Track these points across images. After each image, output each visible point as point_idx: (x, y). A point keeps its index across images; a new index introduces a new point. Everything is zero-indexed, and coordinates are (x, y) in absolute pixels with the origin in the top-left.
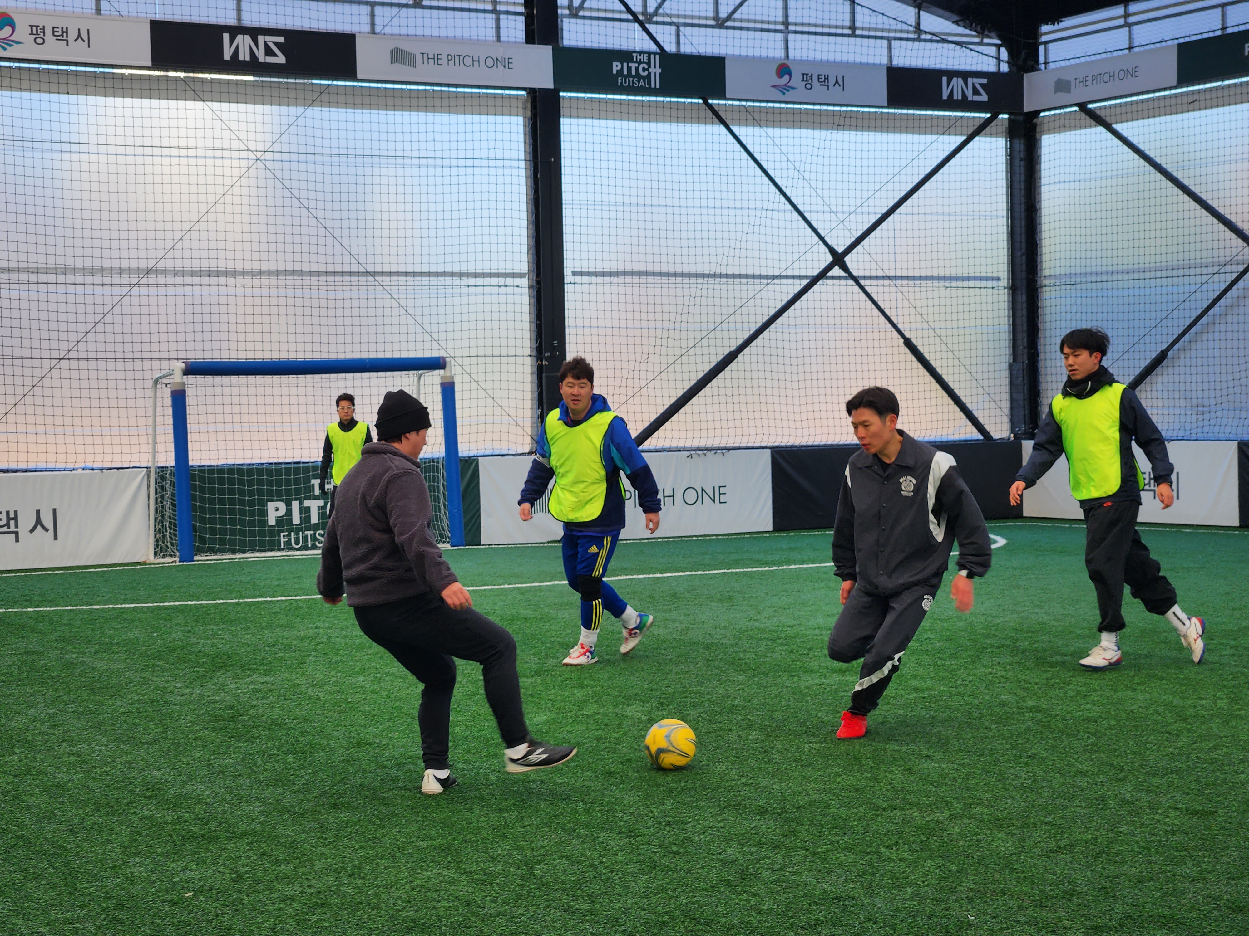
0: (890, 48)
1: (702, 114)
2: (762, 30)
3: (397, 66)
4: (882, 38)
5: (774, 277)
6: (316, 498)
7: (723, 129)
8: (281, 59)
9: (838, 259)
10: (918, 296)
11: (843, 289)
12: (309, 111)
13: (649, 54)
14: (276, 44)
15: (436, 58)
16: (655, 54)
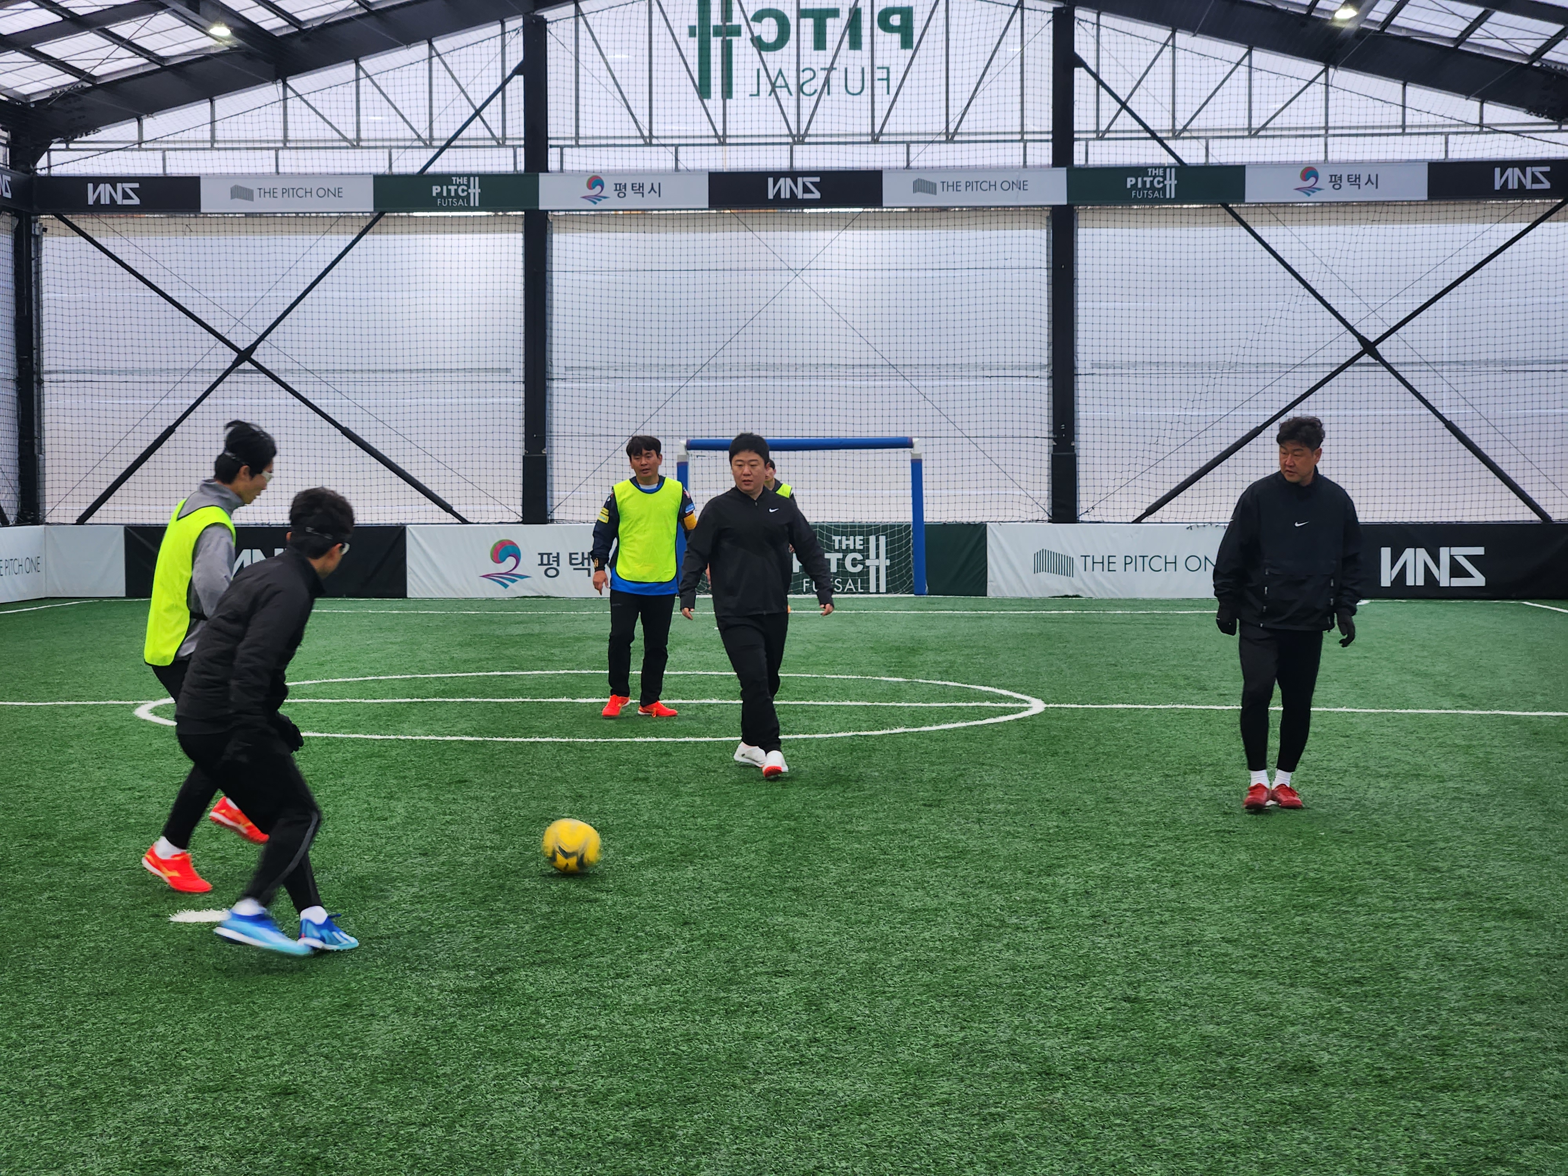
0: (1447, 143)
1: (1221, 219)
2: (1297, 136)
3: (919, 194)
4: (1441, 133)
5: (1295, 366)
6: (836, 551)
7: (1244, 231)
8: (817, 195)
9: (1369, 347)
10: (1461, 380)
11: (1372, 375)
12: (842, 236)
13: (1165, 168)
14: (812, 183)
15: (956, 186)
16: (1171, 167)
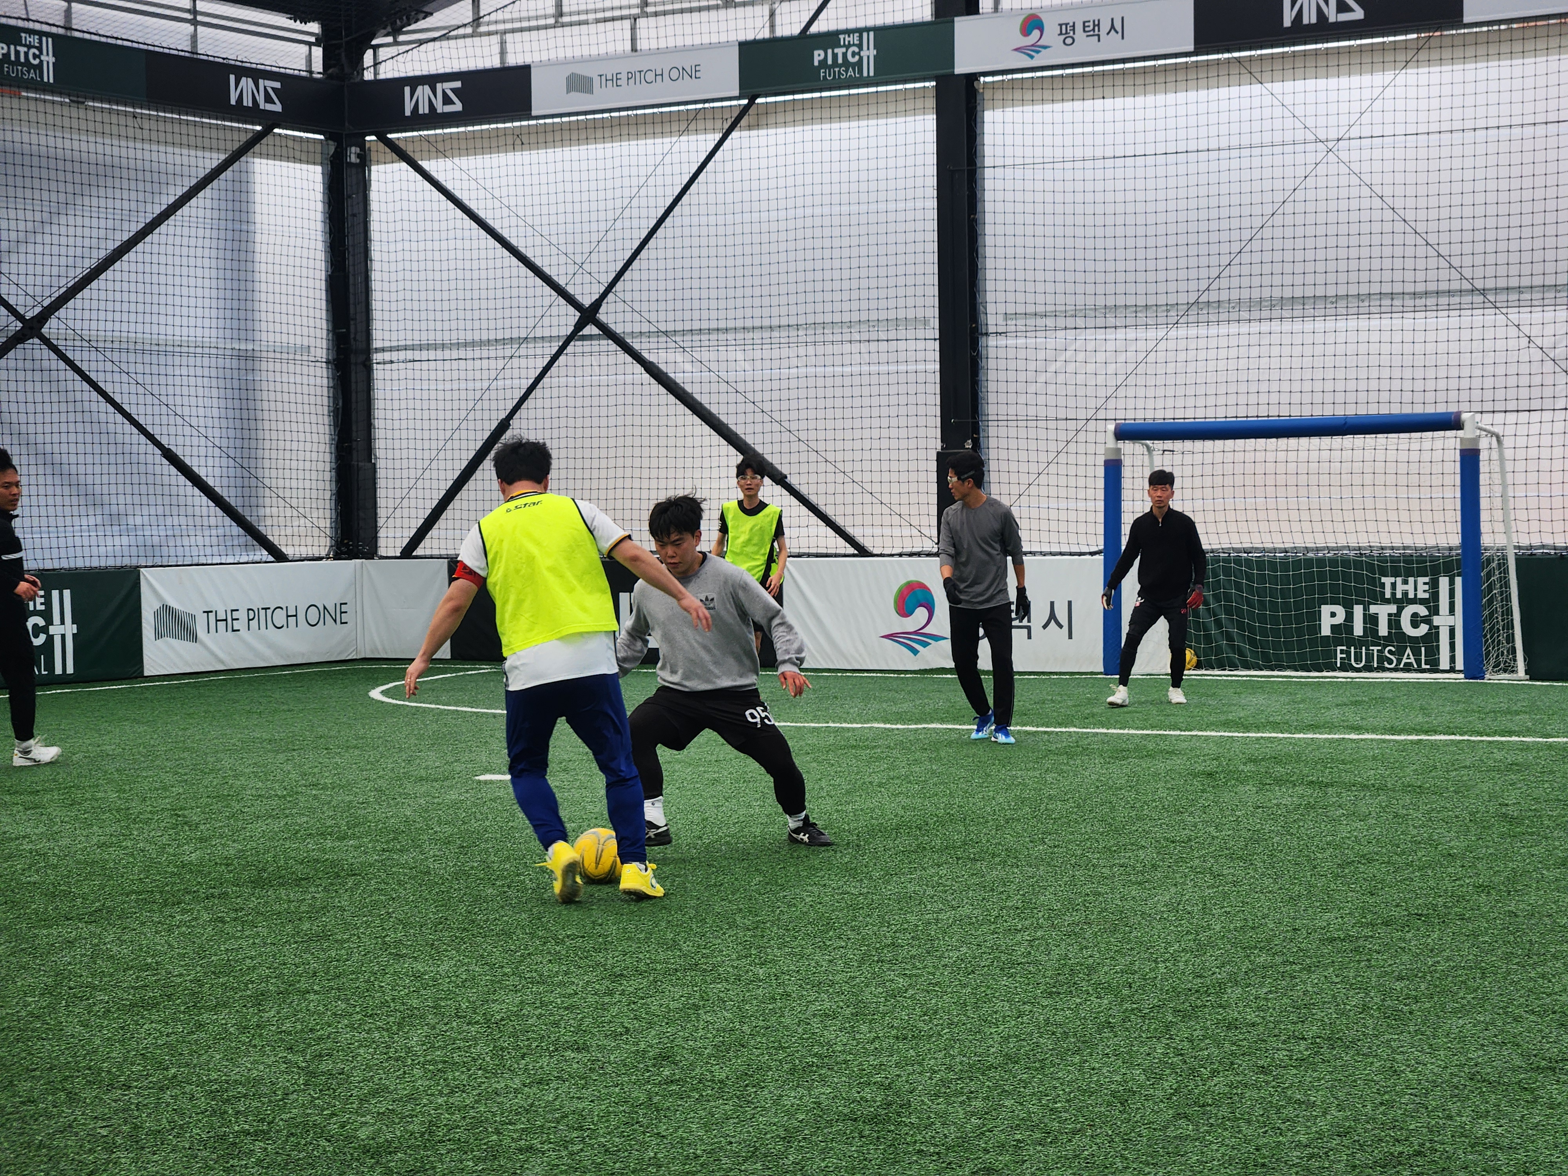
6: (1388, 602)
8: (1358, 15)
12: (1401, 78)
